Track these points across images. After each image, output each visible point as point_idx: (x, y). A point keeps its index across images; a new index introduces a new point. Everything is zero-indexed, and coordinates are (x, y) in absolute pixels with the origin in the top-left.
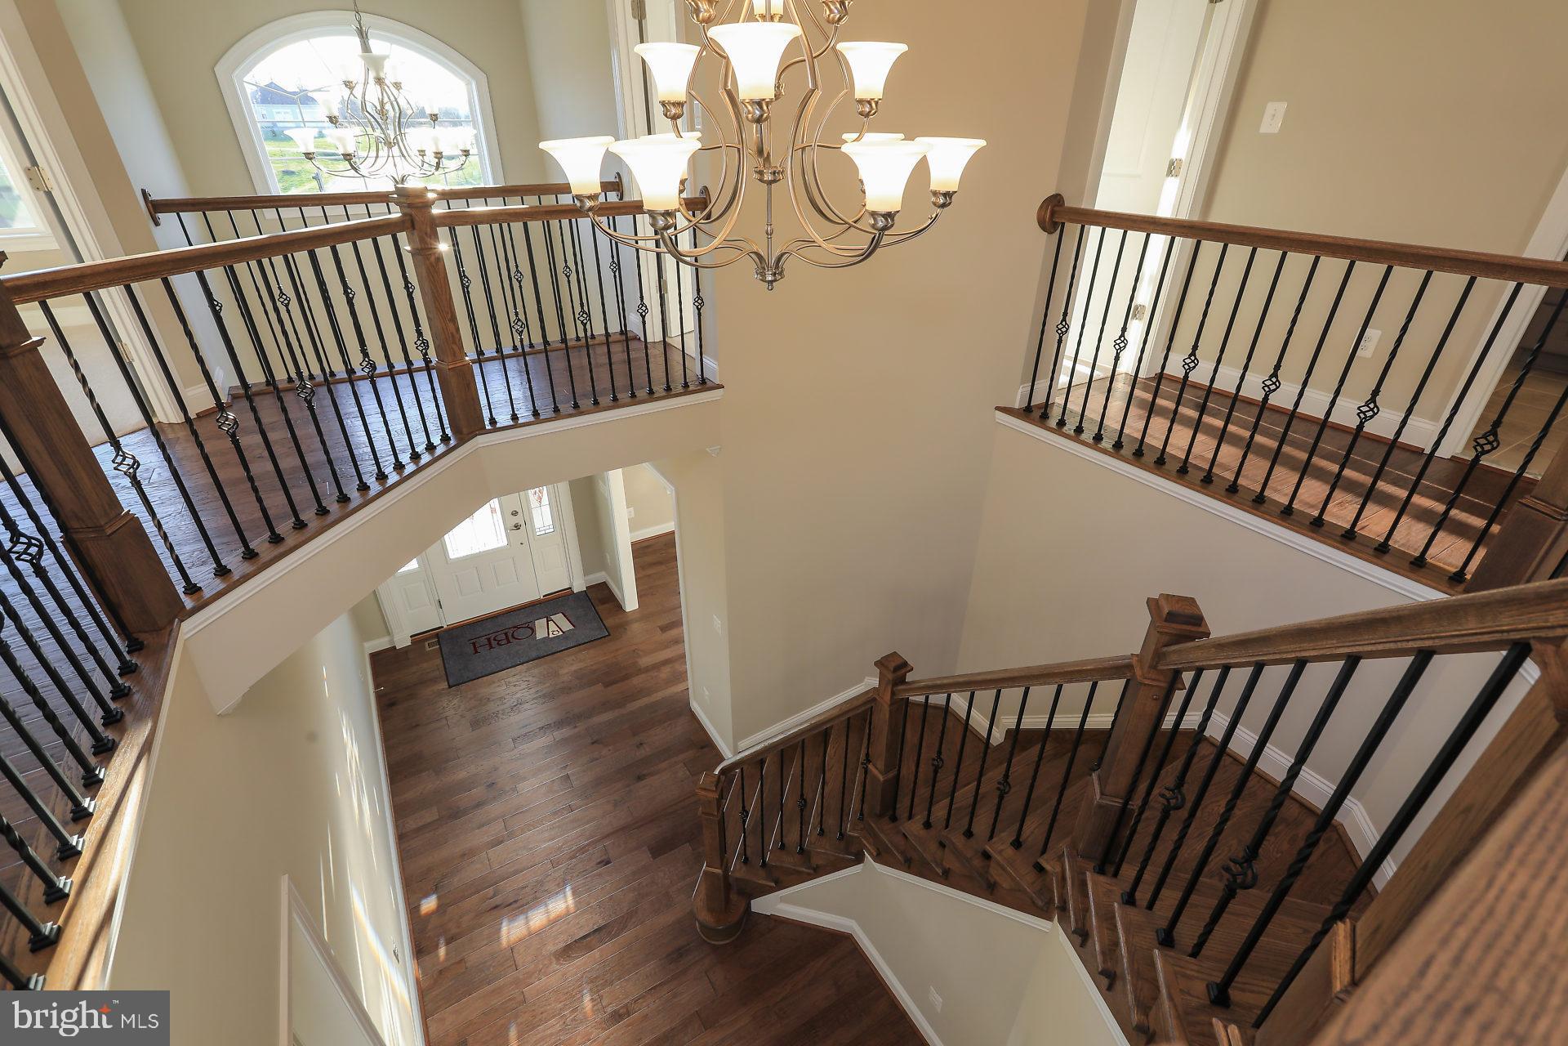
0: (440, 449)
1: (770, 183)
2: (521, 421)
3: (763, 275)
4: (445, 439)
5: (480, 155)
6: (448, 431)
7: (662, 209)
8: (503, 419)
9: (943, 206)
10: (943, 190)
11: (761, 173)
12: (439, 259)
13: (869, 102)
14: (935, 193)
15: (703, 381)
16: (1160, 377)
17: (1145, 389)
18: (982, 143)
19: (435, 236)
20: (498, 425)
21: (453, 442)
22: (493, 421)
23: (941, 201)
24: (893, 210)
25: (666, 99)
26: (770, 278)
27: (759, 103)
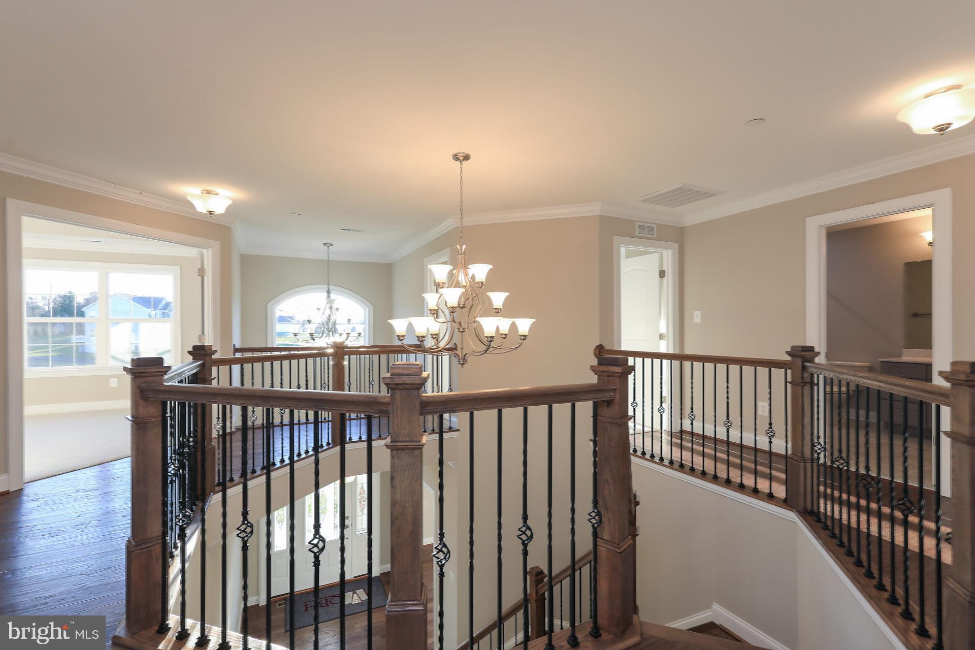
0: (325, 447)
1: (462, 332)
2: (363, 439)
3: (459, 361)
4: (328, 444)
5: (364, 336)
6: (330, 441)
7: (421, 335)
8: (355, 438)
9: (523, 340)
10: (523, 334)
11: (459, 329)
12: (343, 367)
13: (498, 309)
14: (520, 335)
15: (450, 428)
16: (682, 431)
17: (676, 438)
18: (535, 320)
19: (343, 359)
20: (353, 440)
21: (331, 446)
22: (350, 439)
23: (522, 338)
24: (492, 335)
25: (431, 309)
26: (462, 362)
27: (453, 308)
